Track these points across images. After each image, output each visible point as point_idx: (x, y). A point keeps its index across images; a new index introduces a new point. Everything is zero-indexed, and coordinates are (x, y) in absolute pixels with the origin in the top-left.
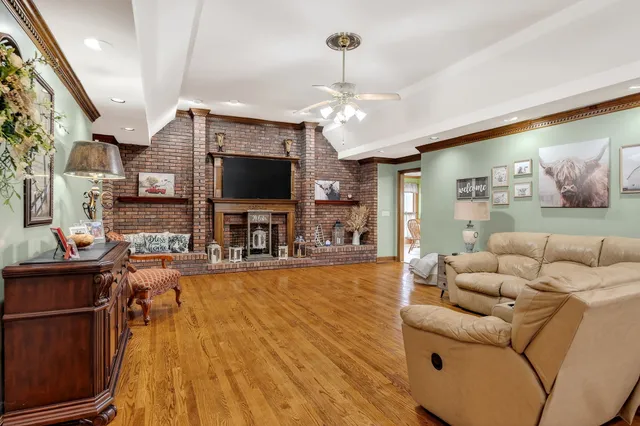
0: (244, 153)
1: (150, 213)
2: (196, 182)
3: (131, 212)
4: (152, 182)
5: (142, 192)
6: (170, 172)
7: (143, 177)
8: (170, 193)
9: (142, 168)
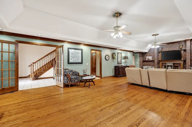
0: (168, 50)
1: (148, 63)
2: (155, 58)
3: (145, 63)
4: (148, 58)
5: (147, 60)
6: (151, 56)
7: (147, 57)
8: (151, 59)
9: (147, 56)
